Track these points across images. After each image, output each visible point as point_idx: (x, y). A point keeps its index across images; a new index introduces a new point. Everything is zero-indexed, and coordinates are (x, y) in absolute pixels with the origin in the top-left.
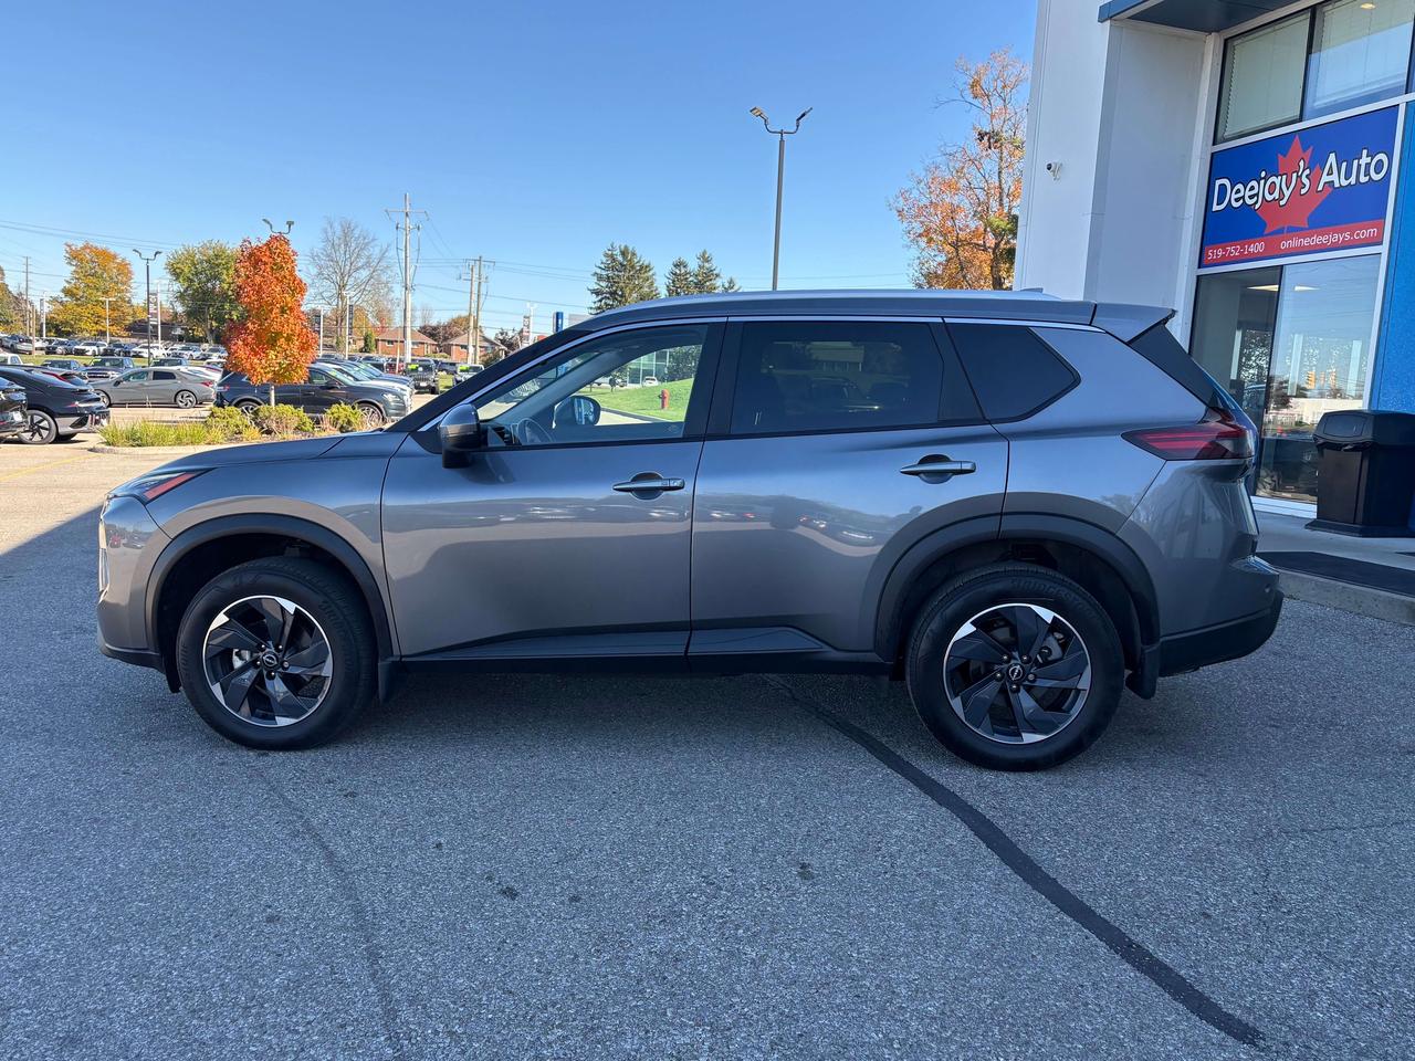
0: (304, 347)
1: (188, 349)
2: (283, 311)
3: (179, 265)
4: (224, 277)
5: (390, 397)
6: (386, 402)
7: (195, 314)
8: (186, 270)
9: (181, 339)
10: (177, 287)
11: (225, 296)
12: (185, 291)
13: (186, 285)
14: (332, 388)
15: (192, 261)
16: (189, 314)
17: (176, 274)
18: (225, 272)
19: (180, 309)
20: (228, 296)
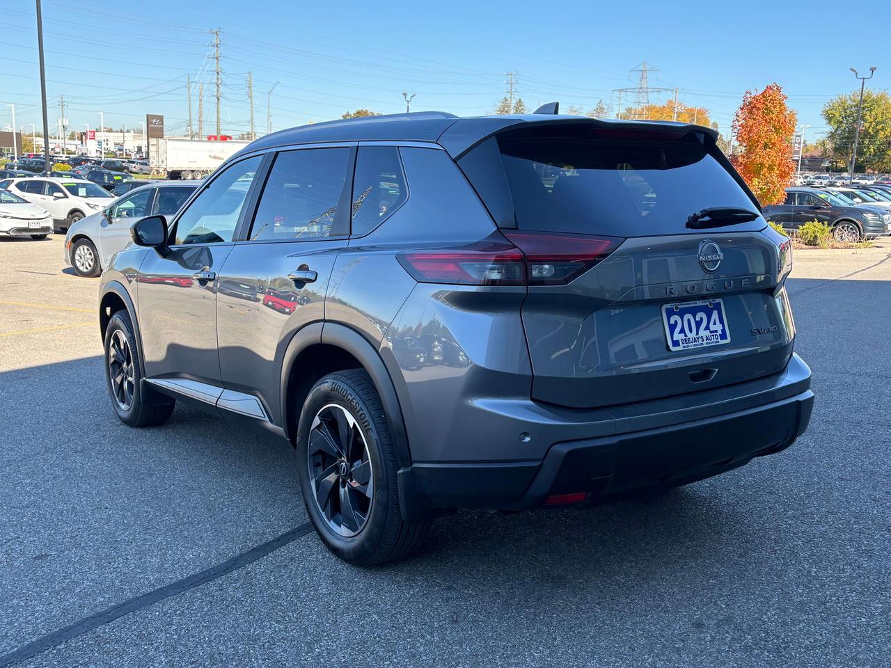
0: (783, 175)
1: (819, 178)
2: (766, 146)
3: (833, 111)
4: (868, 117)
5: (869, 216)
6: (865, 222)
7: (841, 149)
8: (837, 115)
9: (828, 169)
10: (829, 128)
11: (866, 134)
12: (836, 131)
13: (836, 126)
14: (819, 208)
15: (843, 107)
16: (836, 150)
17: (829, 119)
18: (868, 113)
19: (829, 146)
20: (869, 133)
